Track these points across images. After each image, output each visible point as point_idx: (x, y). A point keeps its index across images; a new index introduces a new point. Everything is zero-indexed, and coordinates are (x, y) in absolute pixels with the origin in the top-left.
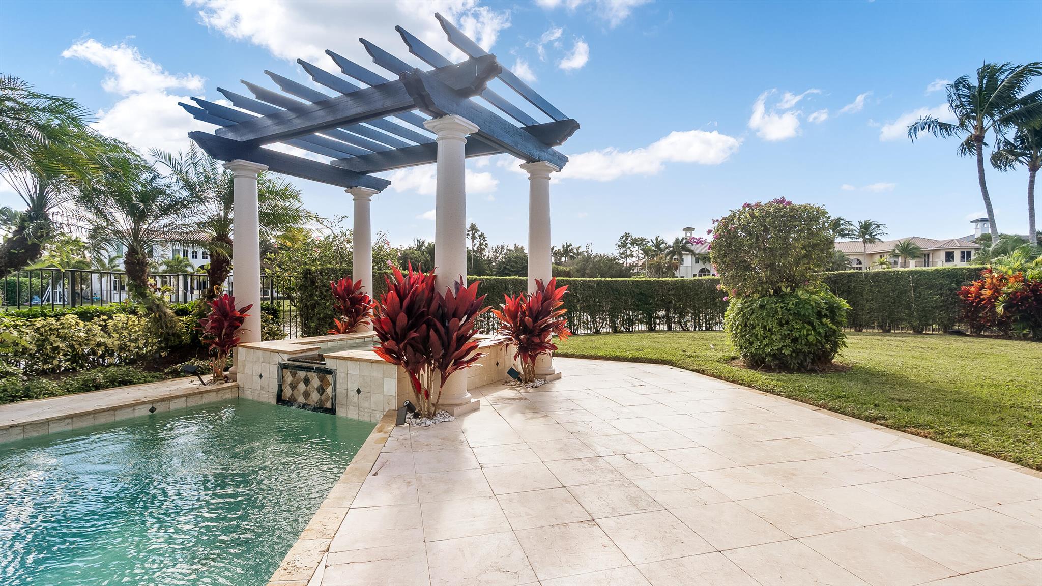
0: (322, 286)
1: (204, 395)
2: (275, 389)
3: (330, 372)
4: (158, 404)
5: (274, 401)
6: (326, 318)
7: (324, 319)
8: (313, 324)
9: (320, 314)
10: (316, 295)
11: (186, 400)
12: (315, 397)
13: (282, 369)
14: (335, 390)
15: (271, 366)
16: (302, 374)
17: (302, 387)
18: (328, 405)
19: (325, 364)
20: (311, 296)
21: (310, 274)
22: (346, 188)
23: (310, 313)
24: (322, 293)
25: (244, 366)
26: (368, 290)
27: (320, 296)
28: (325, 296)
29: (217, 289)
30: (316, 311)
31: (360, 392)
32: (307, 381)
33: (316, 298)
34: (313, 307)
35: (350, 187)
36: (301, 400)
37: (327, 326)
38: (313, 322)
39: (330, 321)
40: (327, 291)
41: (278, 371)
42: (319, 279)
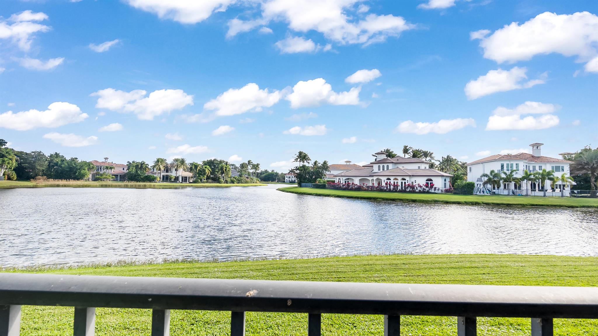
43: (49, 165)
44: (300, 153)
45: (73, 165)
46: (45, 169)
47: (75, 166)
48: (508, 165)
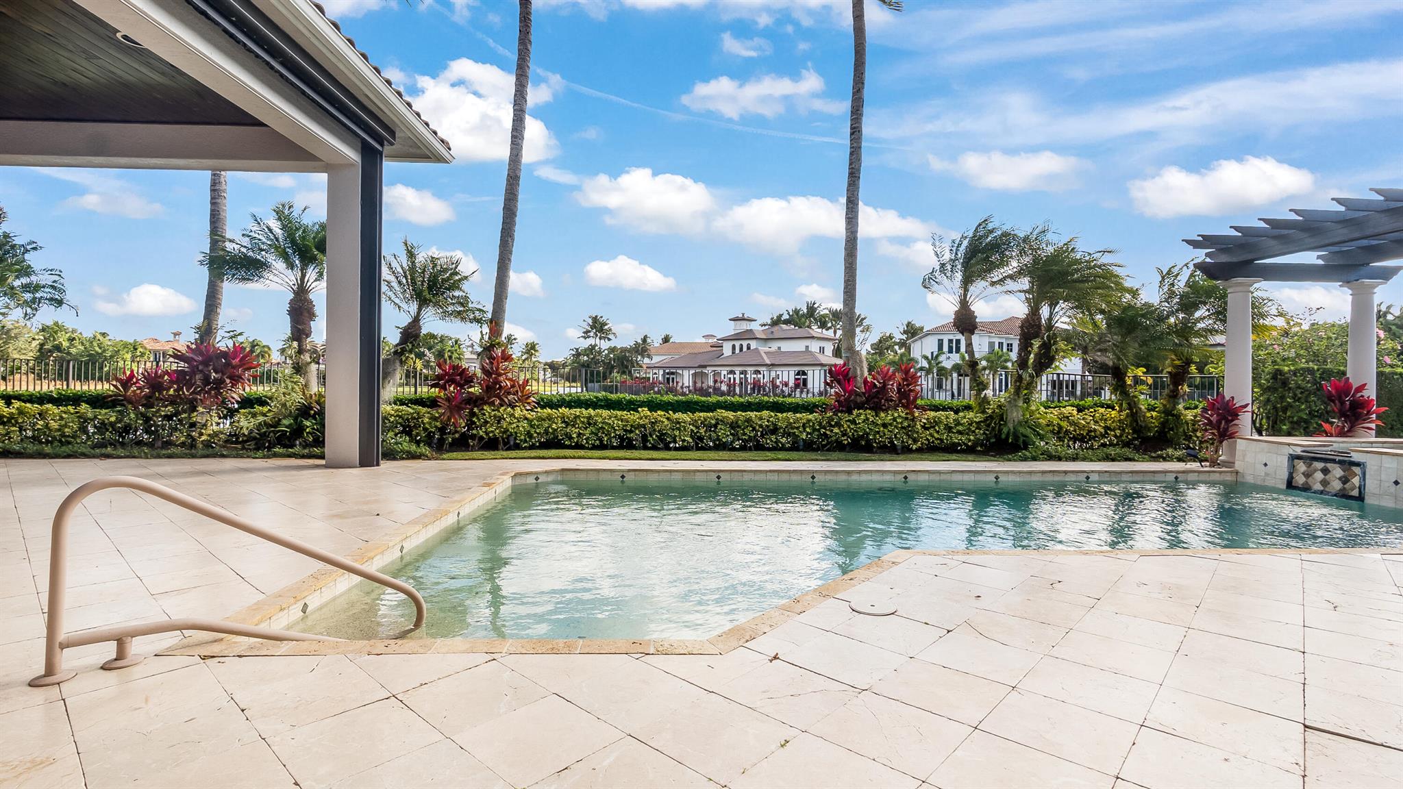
0: (1297, 387)
1: (1211, 474)
2: (1285, 476)
3: (1358, 464)
4: (1180, 474)
5: (1284, 487)
6: (1301, 422)
7: (1298, 423)
8: (1284, 427)
9: (1293, 417)
10: (1289, 397)
11: (1198, 476)
12: (1336, 485)
13: (1293, 460)
14: (1364, 480)
15: (1279, 457)
16: (1320, 465)
17: (1319, 476)
18: (1355, 493)
19: (1351, 457)
20: (1282, 398)
21: (1281, 375)
22: (1341, 283)
23: (1280, 416)
24: (1295, 395)
25: (1244, 456)
26: (1371, 393)
27: (1294, 398)
28: (1300, 398)
29: (1181, 389)
30: (1288, 414)
31: (1397, 485)
32: (1325, 471)
33: (1288, 400)
34: (1285, 410)
35: (1347, 282)
36: (1318, 487)
37: (1302, 431)
38: (1285, 425)
39: (1305, 426)
40: (1302, 393)
41: (1288, 461)
42: (1293, 380)
43: (40, 350)
44: (595, 319)
45: (97, 349)
46: (32, 358)
47: (100, 351)
48: (950, 341)
